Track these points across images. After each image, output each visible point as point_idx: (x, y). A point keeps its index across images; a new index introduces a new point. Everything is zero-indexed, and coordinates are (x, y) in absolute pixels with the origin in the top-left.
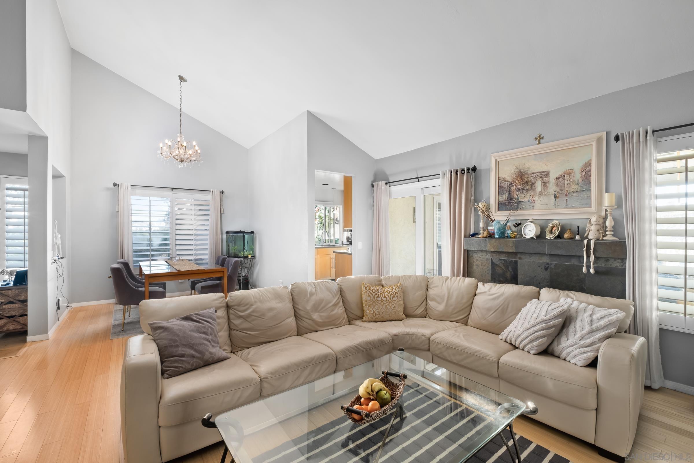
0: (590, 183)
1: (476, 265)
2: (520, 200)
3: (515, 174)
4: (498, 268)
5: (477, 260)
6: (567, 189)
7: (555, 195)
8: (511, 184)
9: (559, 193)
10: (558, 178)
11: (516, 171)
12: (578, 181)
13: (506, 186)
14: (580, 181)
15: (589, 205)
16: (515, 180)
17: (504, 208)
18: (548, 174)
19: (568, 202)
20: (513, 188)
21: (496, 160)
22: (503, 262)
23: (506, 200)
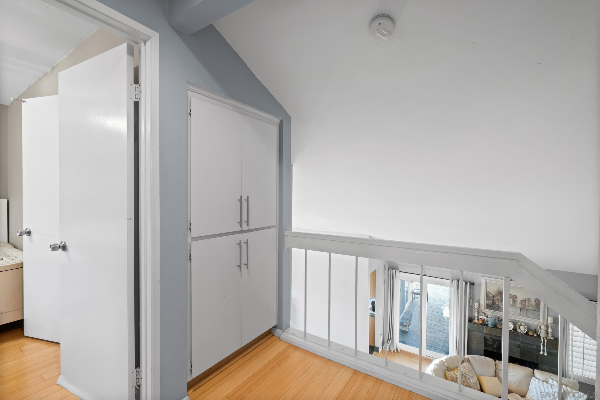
0: (539, 308)
1: (474, 337)
2: (500, 306)
3: (497, 291)
4: (489, 342)
5: (475, 335)
6: (527, 307)
7: (520, 309)
8: (494, 296)
9: (523, 308)
10: (522, 301)
11: (497, 290)
12: (533, 305)
13: (491, 296)
14: (534, 305)
15: (539, 319)
16: (497, 295)
17: (490, 308)
18: (516, 297)
19: (527, 314)
20: (495, 299)
21: (485, 281)
22: (492, 339)
23: (491, 304)
